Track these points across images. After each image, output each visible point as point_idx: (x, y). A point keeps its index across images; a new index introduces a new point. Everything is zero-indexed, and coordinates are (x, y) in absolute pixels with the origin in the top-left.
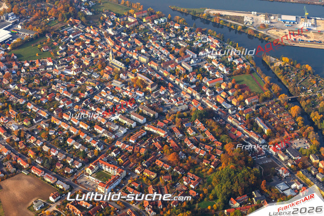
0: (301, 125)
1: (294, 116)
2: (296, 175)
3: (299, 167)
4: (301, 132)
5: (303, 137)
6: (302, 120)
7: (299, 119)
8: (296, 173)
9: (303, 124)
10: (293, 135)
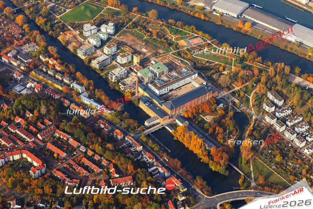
0: (28, 32)
1: (20, 25)
2: (30, 76)
3: (31, 68)
4: (29, 37)
5: (31, 41)
6: (28, 27)
7: (25, 26)
8: (30, 74)
9: (30, 30)
10: (21, 41)
